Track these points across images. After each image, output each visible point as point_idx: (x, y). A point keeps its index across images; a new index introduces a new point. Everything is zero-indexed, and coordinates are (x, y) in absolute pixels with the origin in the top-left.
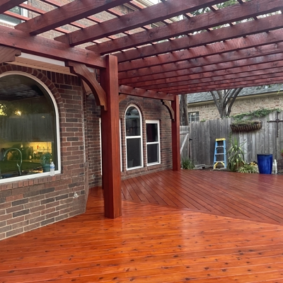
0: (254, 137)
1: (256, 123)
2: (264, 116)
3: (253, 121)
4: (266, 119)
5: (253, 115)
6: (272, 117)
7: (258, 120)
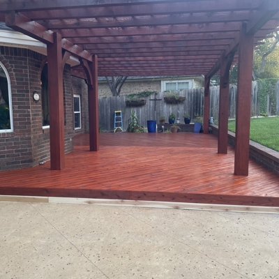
0: (141, 110)
1: (143, 100)
2: (147, 96)
3: (141, 99)
4: (149, 98)
5: (140, 95)
6: (152, 97)
7: (144, 99)
